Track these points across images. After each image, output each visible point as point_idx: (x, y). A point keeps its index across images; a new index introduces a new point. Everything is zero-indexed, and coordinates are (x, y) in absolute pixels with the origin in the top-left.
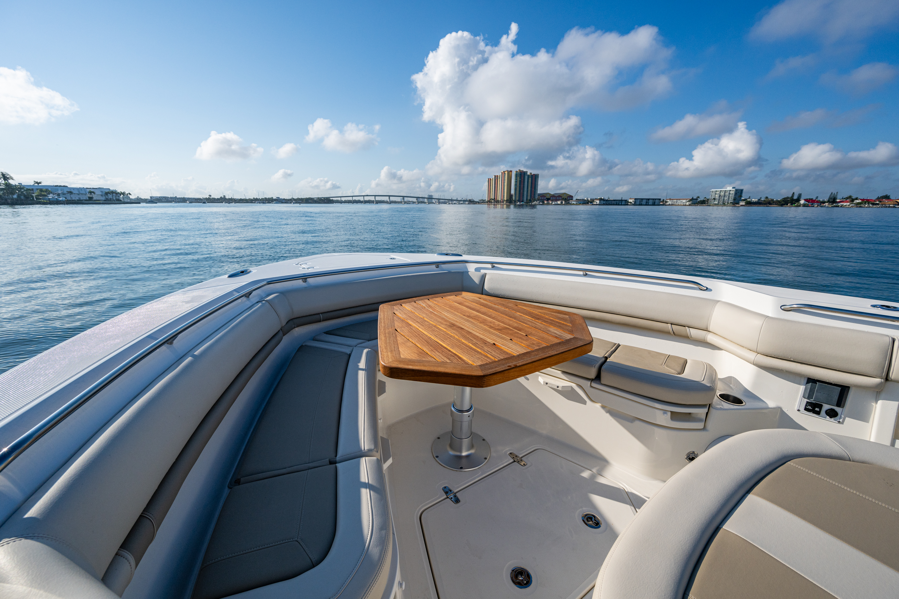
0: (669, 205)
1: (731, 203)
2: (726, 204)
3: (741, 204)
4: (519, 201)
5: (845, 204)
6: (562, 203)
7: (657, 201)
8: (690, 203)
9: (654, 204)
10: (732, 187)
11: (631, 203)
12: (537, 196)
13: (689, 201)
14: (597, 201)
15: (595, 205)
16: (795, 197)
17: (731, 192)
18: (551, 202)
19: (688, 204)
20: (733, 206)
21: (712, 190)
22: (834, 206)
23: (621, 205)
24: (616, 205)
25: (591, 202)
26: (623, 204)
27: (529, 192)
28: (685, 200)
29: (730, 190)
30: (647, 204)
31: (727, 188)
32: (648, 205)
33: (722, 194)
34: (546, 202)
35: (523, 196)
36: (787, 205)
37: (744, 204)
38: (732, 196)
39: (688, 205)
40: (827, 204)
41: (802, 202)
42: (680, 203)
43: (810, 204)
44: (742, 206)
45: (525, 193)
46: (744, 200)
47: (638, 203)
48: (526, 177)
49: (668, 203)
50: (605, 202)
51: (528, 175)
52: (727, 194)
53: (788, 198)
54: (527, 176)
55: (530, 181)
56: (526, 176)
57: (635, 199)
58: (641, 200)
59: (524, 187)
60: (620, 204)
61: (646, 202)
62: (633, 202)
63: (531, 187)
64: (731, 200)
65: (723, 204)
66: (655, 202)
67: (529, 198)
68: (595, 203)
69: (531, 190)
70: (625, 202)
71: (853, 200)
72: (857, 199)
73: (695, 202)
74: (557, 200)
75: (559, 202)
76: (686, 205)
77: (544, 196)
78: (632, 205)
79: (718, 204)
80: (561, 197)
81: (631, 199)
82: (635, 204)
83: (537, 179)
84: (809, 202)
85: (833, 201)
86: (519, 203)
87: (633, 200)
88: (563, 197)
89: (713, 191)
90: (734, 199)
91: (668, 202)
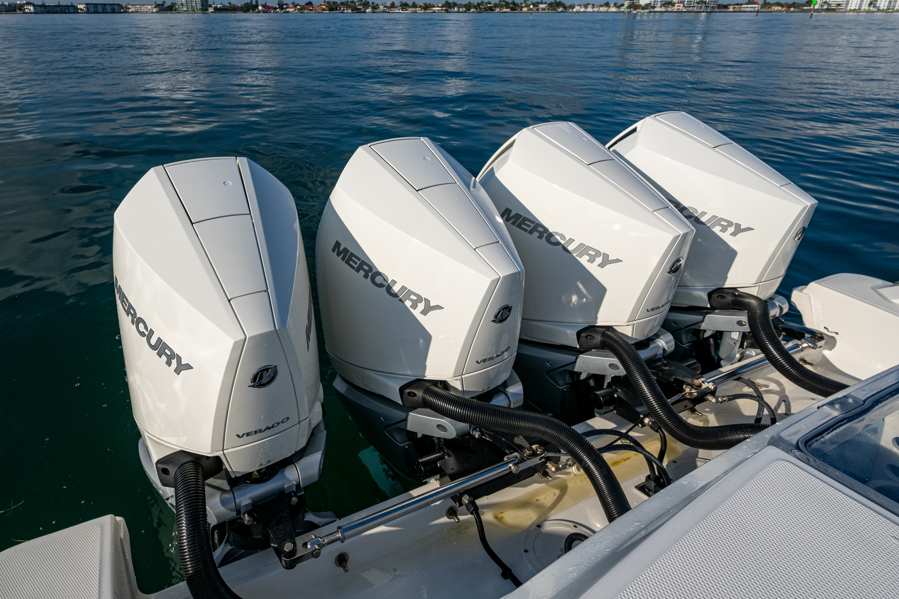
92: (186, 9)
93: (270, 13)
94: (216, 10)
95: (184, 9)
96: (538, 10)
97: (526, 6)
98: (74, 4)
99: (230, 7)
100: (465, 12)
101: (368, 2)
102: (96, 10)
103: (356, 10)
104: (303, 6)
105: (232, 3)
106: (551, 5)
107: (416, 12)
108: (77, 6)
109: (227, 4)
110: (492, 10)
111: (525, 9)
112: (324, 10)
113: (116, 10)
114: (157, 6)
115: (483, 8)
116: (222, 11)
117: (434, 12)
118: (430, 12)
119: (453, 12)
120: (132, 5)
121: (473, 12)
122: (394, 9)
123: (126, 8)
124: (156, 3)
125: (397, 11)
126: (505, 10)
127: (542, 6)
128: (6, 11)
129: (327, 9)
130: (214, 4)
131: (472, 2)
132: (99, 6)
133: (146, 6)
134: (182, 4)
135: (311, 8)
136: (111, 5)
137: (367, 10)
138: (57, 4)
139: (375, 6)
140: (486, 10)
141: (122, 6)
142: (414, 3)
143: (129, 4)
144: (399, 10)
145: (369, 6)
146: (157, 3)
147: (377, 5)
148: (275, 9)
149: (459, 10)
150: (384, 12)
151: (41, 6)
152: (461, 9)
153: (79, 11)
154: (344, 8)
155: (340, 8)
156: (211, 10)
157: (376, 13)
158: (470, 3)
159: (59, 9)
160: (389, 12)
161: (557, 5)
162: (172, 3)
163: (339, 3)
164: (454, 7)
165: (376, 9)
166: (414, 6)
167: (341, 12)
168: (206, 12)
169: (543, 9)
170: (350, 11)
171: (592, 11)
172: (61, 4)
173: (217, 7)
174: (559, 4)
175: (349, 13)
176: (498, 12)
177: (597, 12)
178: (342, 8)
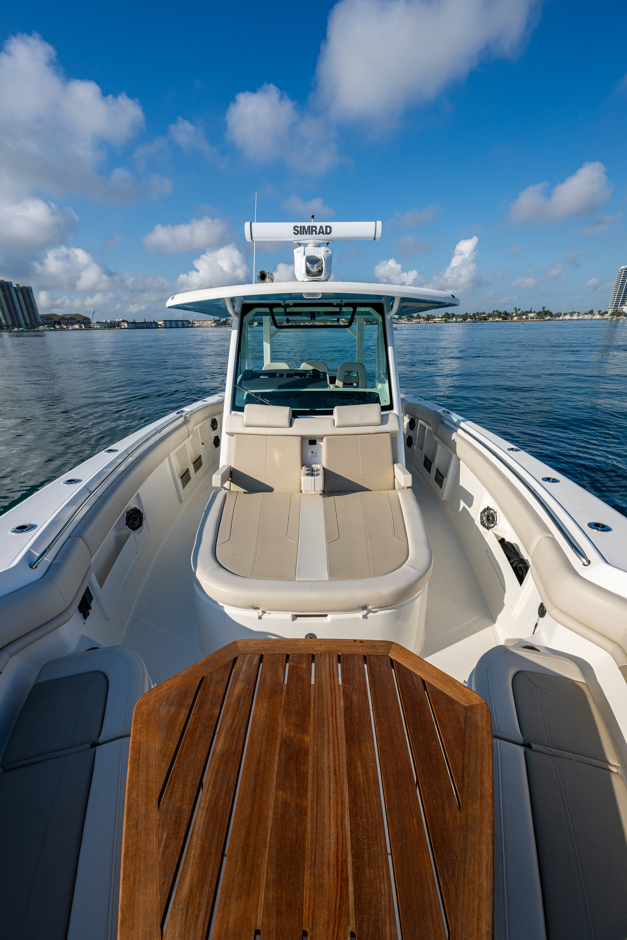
0: (197, 327)
4: (14, 326)
6: (81, 327)
9: (183, 327)
11: (161, 325)
12: (40, 318)
13: (214, 322)
14: (124, 324)
15: (123, 329)
18: (65, 327)
19: (213, 325)
23: (152, 328)
24: (147, 328)
25: (118, 326)
26: (153, 327)
27: (26, 312)
28: (210, 322)
30: (177, 326)
34: (58, 327)
35: (18, 318)
37: (257, 324)
39: (215, 327)
42: (206, 325)
44: (256, 326)
45: (20, 314)
47: (168, 325)
48: (13, 291)
49: (196, 325)
50: (134, 325)
51: (15, 288)
54: (13, 289)
55: (21, 296)
56: (11, 290)
57: (164, 321)
58: (170, 322)
59: (14, 305)
60: (151, 327)
61: (176, 325)
62: (163, 324)
63: (26, 305)
66: (184, 324)
67: (28, 322)
68: (123, 327)
69: (28, 310)
70: (155, 325)
73: (219, 323)
74: (73, 324)
75: (77, 326)
77: (51, 319)
78: (163, 328)
80: (75, 319)
81: (160, 321)
82: (165, 326)
83: (31, 294)
86: (16, 329)
87: (163, 322)
88: (77, 320)
91: (196, 323)
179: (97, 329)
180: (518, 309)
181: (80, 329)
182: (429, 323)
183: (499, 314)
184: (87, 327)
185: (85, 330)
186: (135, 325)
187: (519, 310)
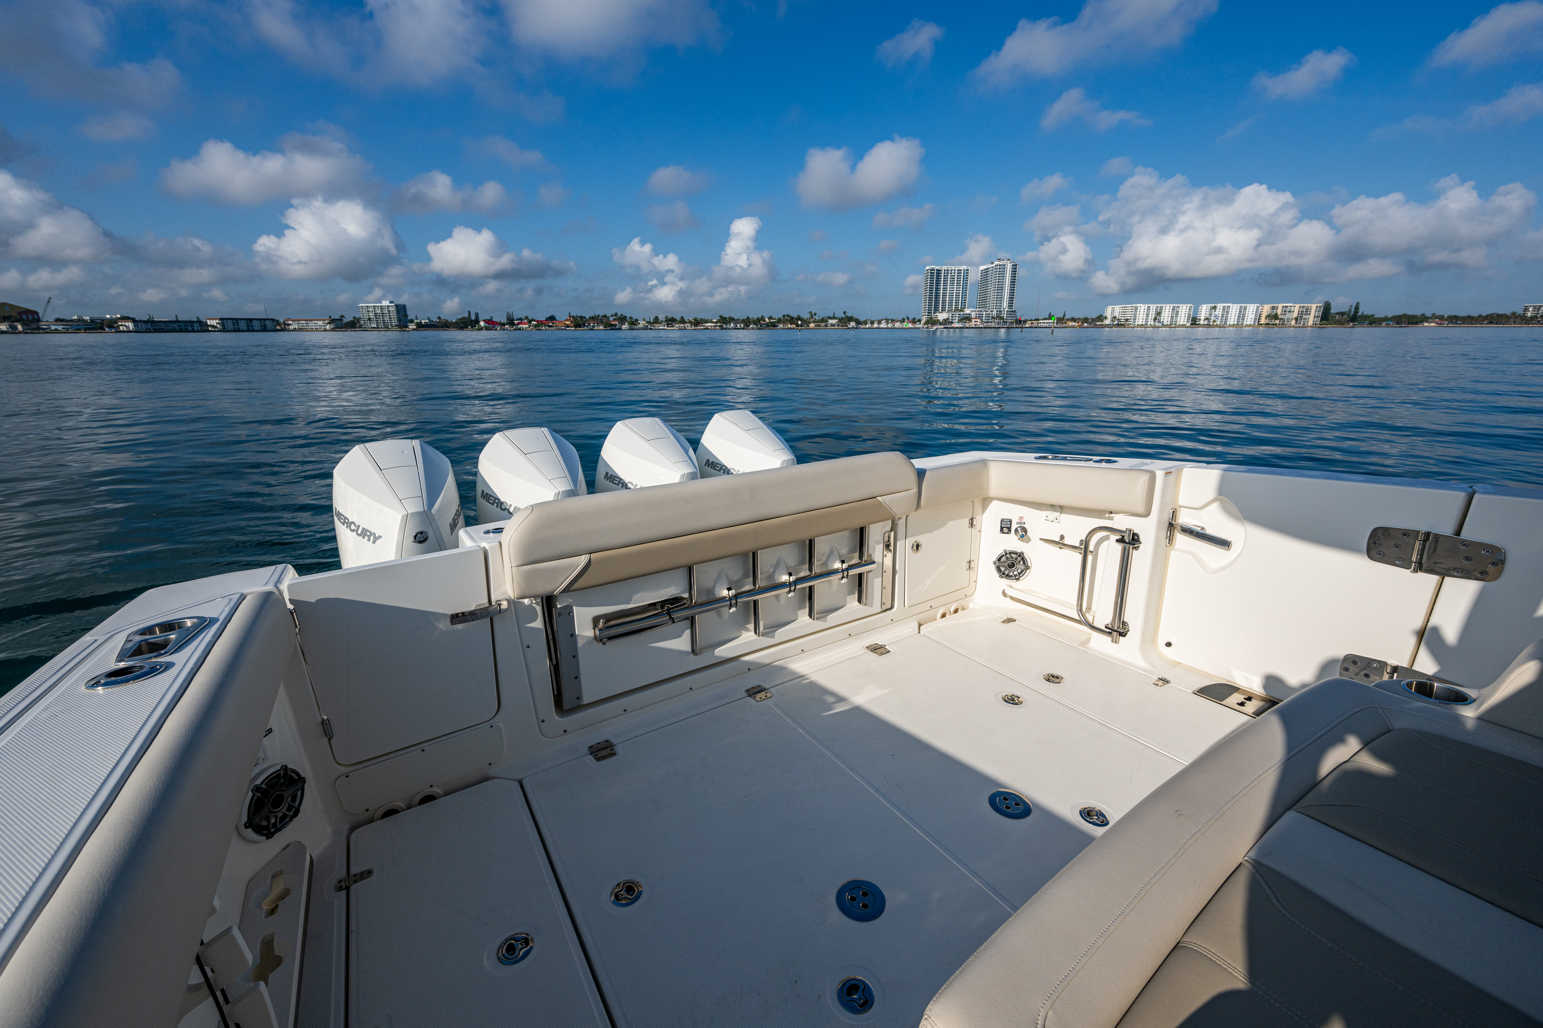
0: (295, 330)
1: (396, 325)
2: (390, 327)
3: (411, 327)
5: (524, 326)
6: (11, 327)
7: (267, 323)
8: (332, 326)
9: (264, 329)
10: (388, 302)
11: (213, 327)
13: (328, 323)
14: (127, 324)
15: (124, 332)
16: (473, 318)
17: (390, 309)
19: (328, 327)
20: (401, 331)
21: (361, 305)
22: (515, 330)
23: (193, 331)
24: (181, 331)
25: (110, 327)
26: (196, 329)
28: (322, 322)
29: (388, 306)
30: (251, 328)
31: (382, 303)
32: (253, 331)
33: (378, 311)
36: (467, 328)
37: (415, 327)
38: (394, 315)
39: (331, 331)
40: (507, 326)
41: (482, 324)
42: (314, 327)
43: (491, 326)
44: (413, 330)
46: (412, 321)
47: (230, 326)
49: (291, 327)
50: (149, 326)
52: (386, 311)
53: (464, 318)
57: (221, 319)
58: (234, 321)
60: (190, 329)
61: (248, 326)
62: (218, 326)
64: (395, 322)
65: (385, 328)
66: (265, 326)
68: (121, 328)
70: (202, 326)
71: (530, 322)
72: (533, 320)
73: (340, 324)
76: (325, 330)
78: (218, 331)
79: (378, 328)
81: (213, 319)
82: (224, 328)
84: (489, 324)
85: (511, 322)
87: (217, 321)
89: (362, 307)
90: (399, 320)
91: (291, 325)
92: (375, 326)
93: (496, 330)
94: (420, 326)
95: (372, 326)
96: (826, 326)
97: (813, 322)
98: (202, 319)
99: (439, 322)
100: (743, 329)
101: (625, 317)
102: (237, 327)
103: (610, 326)
104: (541, 321)
105: (442, 318)
106: (841, 320)
107: (685, 329)
108: (207, 322)
109: (435, 319)
110: (775, 326)
111: (812, 325)
112: (568, 327)
113: (269, 327)
114: (332, 321)
115: (764, 324)
116: (429, 327)
117: (707, 329)
118: (702, 329)
119: (729, 329)
120: (293, 321)
121: (753, 328)
122: (658, 325)
123: (285, 324)
124: (330, 317)
125: (661, 327)
126: (789, 326)
127: (831, 321)
128: (85, 329)
129: (572, 325)
130: (417, 319)
131: (751, 317)
132: (242, 321)
133: (316, 322)
134: (369, 319)
135: (551, 324)
136: (260, 320)
137: (623, 327)
138: (174, 319)
139: (633, 322)
140: (768, 326)
141: (278, 321)
142: (682, 318)
143: (289, 319)
144: (664, 326)
145: (627, 321)
146: (333, 318)
147: (637, 320)
148: (504, 325)
149: (736, 326)
150: (645, 328)
151: (145, 322)
152: (738, 325)
153: (210, 329)
154: (594, 324)
155: (589, 324)
156: (412, 326)
157: (634, 329)
158: (748, 317)
159: (176, 325)
160: (652, 329)
161: (849, 321)
162: (355, 317)
163: (587, 317)
164: (730, 323)
165: (635, 324)
166: (683, 321)
167: (590, 329)
168: (404, 329)
169: (833, 325)
170: (601, 327)
171: (886, 327)
172: (180, 319)
173: (421, 322)
174: (850, 319)
175: (600, 330)
176: (781, 329)
177: (891, 328)
178: (592, 324)
179: (56, 331)
180: (813, 313)
181: (13, 331)
182: (698, 329)
183: (792, 320)
184: (29, 327)
185: (25, 333)
186: (151, 326)
187: (815, 314)
